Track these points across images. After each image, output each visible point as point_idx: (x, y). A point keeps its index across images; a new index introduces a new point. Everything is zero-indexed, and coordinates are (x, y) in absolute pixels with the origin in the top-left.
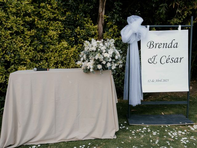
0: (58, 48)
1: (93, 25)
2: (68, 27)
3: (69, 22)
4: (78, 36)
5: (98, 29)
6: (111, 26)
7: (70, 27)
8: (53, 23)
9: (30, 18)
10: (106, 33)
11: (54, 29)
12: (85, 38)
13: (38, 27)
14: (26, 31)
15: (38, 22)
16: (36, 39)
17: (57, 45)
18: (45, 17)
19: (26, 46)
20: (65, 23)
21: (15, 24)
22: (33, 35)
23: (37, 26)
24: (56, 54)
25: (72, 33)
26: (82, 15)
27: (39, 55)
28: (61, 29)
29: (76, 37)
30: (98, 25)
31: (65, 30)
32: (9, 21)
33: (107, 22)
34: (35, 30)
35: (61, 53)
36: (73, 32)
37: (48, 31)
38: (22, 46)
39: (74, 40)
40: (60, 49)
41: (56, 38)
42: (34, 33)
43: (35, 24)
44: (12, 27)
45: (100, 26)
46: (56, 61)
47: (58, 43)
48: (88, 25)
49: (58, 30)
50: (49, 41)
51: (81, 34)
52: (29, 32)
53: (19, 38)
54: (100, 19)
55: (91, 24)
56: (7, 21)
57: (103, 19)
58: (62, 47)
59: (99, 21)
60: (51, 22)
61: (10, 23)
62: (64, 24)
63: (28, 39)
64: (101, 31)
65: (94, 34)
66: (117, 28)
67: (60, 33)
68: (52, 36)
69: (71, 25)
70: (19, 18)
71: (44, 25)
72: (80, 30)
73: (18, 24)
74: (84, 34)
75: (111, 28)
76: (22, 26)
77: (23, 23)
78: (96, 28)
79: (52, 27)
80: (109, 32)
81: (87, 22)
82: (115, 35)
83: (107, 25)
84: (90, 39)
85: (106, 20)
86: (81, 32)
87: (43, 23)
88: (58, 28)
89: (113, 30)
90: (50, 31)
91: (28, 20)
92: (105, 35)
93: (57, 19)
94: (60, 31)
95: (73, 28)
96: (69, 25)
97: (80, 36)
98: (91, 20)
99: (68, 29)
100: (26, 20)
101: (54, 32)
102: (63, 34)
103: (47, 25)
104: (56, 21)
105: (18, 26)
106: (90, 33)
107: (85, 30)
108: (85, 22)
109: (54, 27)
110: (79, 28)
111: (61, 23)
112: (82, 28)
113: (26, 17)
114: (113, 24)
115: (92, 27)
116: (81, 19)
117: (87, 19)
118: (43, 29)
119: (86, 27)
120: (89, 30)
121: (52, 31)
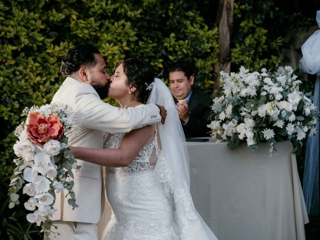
1: (206, 27)
2: (146, 34)
3: (148, 21)
4: (171, 58)
5: (217, 39)
6: (252, 31)
7: (153, 34)
8: (110, 25)
9: (60, 15)
10: (238, 49)
11: (114, 40)
13: (76, 36)
14: (50, 46)
15: (77, 24)
18: (93, 10)
19: (48, 84)
20: (139, 24)
21: (25, 30)
23: (74, 33)
25: (156, 50)
26: (183, 4)
28: (131, 39)
29: (166, 58)
30: (218, 28)
31: (140, 43)
32: (12, 23)
33: (242, 19)
34: (69, 43)
36: (158, 46)
37: (98, 44)
38: (39, 83)
39: (161, 66)
43: (69, 28)
44: (17, 37)
45: (224, 28)
48: (195, 28)
49: (122, 43)
51: (177, 51)
52: (57, 48)
53: (32, 62)
54: (224, 13)
55: (202, 28)
56: (6, 22)
57: (232, 14)
59: (220, 18)
60: (107, 23)
61: (13, 27)
62: (138, 28)
63: (53, 64)
64: (226, 42)
65: (209, 51)
66: (265, 35)
67: (127, 48)
68: (110, 57)
69: (155, 29)
70: (35, 13)
71: (91, 30)
72: (176, 41)
73: (32, 28)
74: (185, 51)
75: (250, 36)
76: (40, 35)
77: (42, 27)
78: (213, 35)
79: (109, 34)
80: (245, 44)
81: (193, 21)
82: (259, 53)
83: (240, 27)
84: (199, 63)
85: (239, 16)
86: (179, 46)
87: (89, 25)
88: (124, 36)
89: (255, 40)
90: (103, 45)
91: (55, 19)
92: (235, 53)
93: (120, 14)
94: (128, 45)
95: (160, 36)
96: (149, 29)
97: (175, 57)
98: (200, 16)
99: (147, 39)
100: (51, 18)
101: (112, 47)
102: (135, 52)
103: (96, 31)
104: (118, 20)
105: (31, 35)
106: (200, 49)
107: (188, 43)
108: (189, 22)
109: (113, 34)
110: (174, 37)
111: (131, 26)
112: (181, 36)
113: (50, 12)
114: (256, 24)
115: (205, 33)
116: (178, 15)
117: (194, 13)
118: (87, 40)
119: (190, 33)
120: (197, 40)
121: (110, 44)
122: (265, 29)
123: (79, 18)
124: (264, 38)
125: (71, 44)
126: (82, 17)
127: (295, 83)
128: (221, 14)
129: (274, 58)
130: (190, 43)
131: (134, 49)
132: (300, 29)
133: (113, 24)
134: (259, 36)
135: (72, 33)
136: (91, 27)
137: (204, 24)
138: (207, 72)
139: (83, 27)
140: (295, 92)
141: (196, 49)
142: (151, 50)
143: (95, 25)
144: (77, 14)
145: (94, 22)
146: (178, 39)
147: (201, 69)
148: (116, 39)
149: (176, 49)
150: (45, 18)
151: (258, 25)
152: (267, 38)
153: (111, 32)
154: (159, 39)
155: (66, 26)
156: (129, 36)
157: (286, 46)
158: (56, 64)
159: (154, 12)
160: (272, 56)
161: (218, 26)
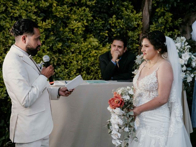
0: (83, 48)
1: (135, 12)
2: (98, 16)
3: (100, 8)
4: (113, 30)
5: (142, 19)
6: (163, 14)
7: (102, 15)
8: (76, 10)
9: (46, 3)
10: (154, 25)
11: (79, 19)
12: (123, 32)
13: (56, 16)
14: (40, 22)
15: (56, 9)
16: (52, 33)
17: (82, 43)
20: (94, 9)
21: (25, 12)
22: (50, 27)
23: (55, 14)
24: (79, 56)
25: (104, 25)
27: (55, 58)
28: (89, 18)
29: (110, 30)
30: (142, 12)
31: (95, 21)
32: (17, 8)
33: (157, 7)
34: (51, 20)
35: (86, 54)
36: (105, 23)
37: (69, 21)
39: (107, 35)
40: (87, 49)
41: (81, 32)
42: (50, 25)
43: (52, 11)
44: (20, 16)
45: (146, 13)
46: (79, 67)
47: (83, 39)
48: (128, 12)
49: (83, 21)
50: (70, 36)
51: (117, 26)
52: (44, 23)
54: (146, 3)
55: (132, 12)
56: (14, 7)
57: (151, 4)
58: (90, 46)
59: (144, 6)
60: (74, 8)
61: (18, 10)
62: (93, 12)
64: (147, 21)
65: (136, 26)
66: (171, 17)
67: (86, 24)
68: (76, 29)
69: (103, 12)
70: (31, 2)
71: (65, 12)
72: (116, 20)
73: (29, 11)
74: (122, 26)
75: (162, 17)
76: (34, 15)
77: (36, 10)
78: (139, 17)
79: (76, 16)
80: (158, 23)
81: (127, 8)
82: (167, 28)
83: (156, 12)
84: (130, 34)
85: (155, 5)
86: (118, 23)
87: (64, 10)
88: (84, 17)
89: (165, 20)
90: (72, 22)
91: (43, 6)
92: (152, 28)
93: (83, 3)
94: (87, 22)
95: (106, 17)
96: (100, 12)
97: (115, 30)
98: (131, 5)
99: (99, 18)
100: (41, 5)
101: (77, 23)
102: (91, 26)
103: (68, 13)
104: (81, 7)
105: (28, 15)
106: (131, 25)
107: (124, 21)
108: (124, 9)
109: (78, 15)
110: (115, 18)
111: (89, 10)
112: (120, 17)
113: (40, 1)
114: (166, 10)
115: (134, 15)
116: (118, 4)
117: (127, 3)
118: (63, 18)
119: (125, 15)
120: (129, 19)
121: (76, 22)
122: (171, 13)
123: (57, 5)
124: (171, 19)
125: (52, 21)
126: (59, 5)
127: (186, 47)
128: (144, 4)
129: (176, 31)
130: (125, 22)
131: (90, 24)
132: (193, 13)
133: (78, 9)
134: (167, 18)
135: (53, 14)
136: (65, 11)
137: (133, 10)
138: (135, 39)
139: (60, 11)
140: (186, 53)
141: (129, 25)
142: (101, 25)
143: (67, 9)
144: (57, 3)
145: (66, 8)
146: (117, 19)
147: (131, 37)
148: (80, 18)
149: (116, 25)
150: (37, 5)
151: (167, 11)
152: (172, 19)
153: (77, 14)
154: (106, 19)
155: (50, 10)
156: (88, 17)
157: (184, 24)
158: (44, 33)
159: (103, 2)
160: (175, 30)
161: (142, 11)
